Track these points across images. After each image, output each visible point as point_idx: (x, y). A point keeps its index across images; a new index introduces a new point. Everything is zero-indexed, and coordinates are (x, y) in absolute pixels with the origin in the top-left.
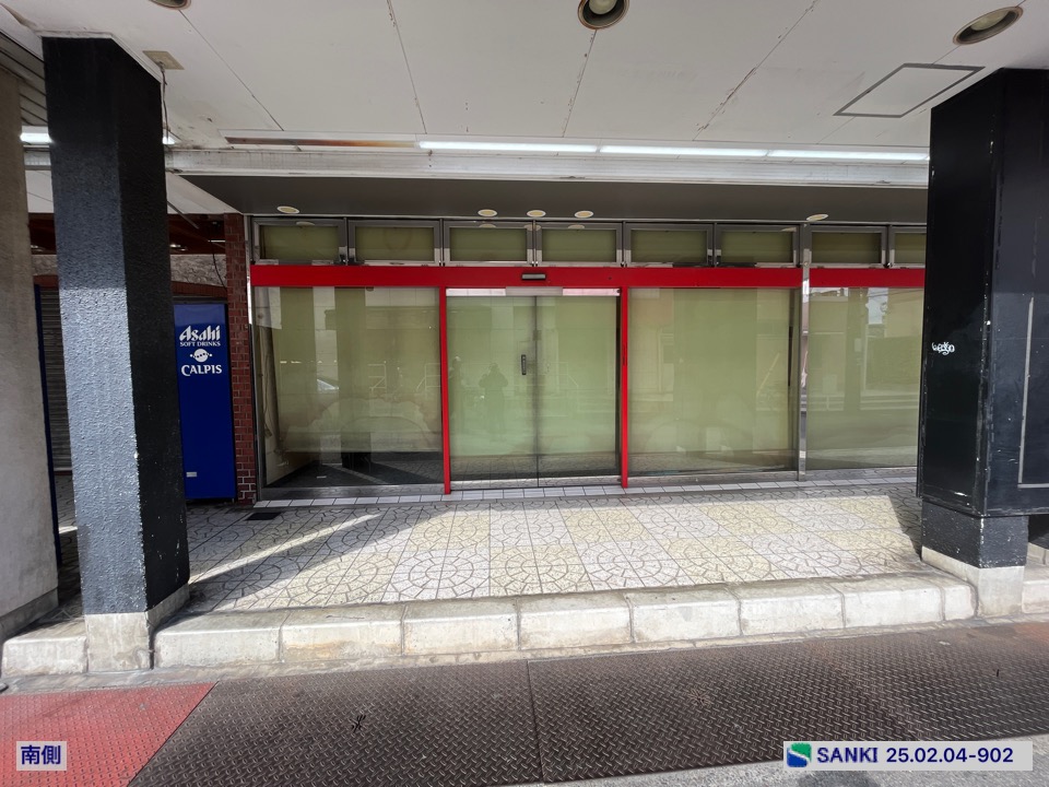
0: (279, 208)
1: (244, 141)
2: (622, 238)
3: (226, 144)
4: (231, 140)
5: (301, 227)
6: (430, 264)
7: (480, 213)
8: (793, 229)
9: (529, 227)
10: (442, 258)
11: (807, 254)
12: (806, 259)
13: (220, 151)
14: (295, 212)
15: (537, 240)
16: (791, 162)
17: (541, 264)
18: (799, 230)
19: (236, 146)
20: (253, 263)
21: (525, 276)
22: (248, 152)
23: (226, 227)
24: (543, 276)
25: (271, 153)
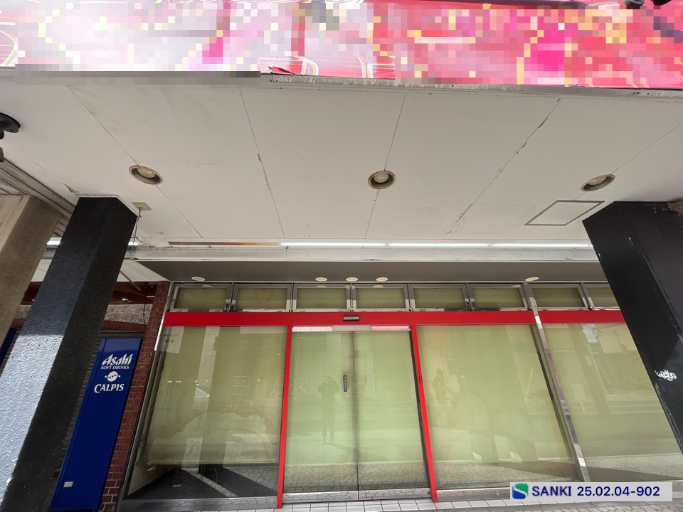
0: (193, 278)
1: (179, 243)
2: (407, 293)
3: (168, 245)
4: (171, 243)
5: (204, 288)
6: (283, 311)
7: (317, 279)
8: (519, 286)
9: (348, 287)
10: (291, 306)
11: (533, 301)
12: (533, 305)
13: (164, 248)
14: (203, 280)
15: (354, 294)
16: (506, 249)
17: (356, 310)
18: (522, 286)
19: (174, 246)
20: (168, 311)
21: (345, 318)
22: (180, 248)
23: (158, 289)
24: (357, 318)
25: (194, 249)
